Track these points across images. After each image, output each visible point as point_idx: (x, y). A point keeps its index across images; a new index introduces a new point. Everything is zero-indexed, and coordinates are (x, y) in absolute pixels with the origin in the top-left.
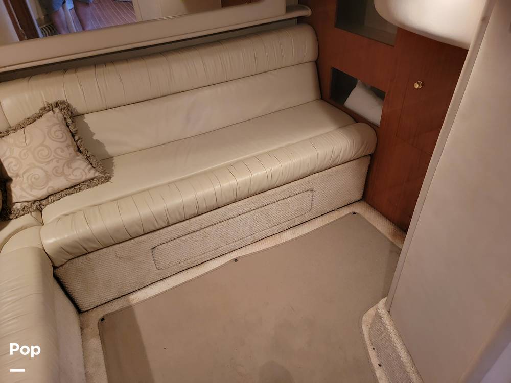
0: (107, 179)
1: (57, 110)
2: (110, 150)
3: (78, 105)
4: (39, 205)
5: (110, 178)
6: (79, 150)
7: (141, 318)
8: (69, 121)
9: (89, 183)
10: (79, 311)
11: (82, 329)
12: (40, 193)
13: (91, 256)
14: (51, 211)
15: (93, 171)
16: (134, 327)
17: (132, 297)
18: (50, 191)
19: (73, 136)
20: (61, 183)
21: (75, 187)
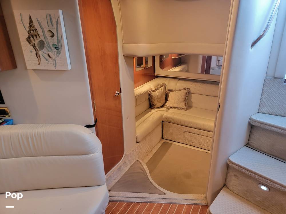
0: (186, 110)
1: (186, 90)
2: (193, 105)
3: (192, 91)
4: (169, 108)
5: (187, 110)
6: (185, 101)
7: (172, 147)
8: (187, 93)
9: (182, 109)
10: (162, 138)
11: (160, 141)
12: (171, 106)
13: (171, 124)
14: (171, 110)
15: (185, 106)
16: (169, 147)
17: (174, 142)
18: (173, 106)
19: (186, 97)
20: (176, 105)
21: (178, 108)
